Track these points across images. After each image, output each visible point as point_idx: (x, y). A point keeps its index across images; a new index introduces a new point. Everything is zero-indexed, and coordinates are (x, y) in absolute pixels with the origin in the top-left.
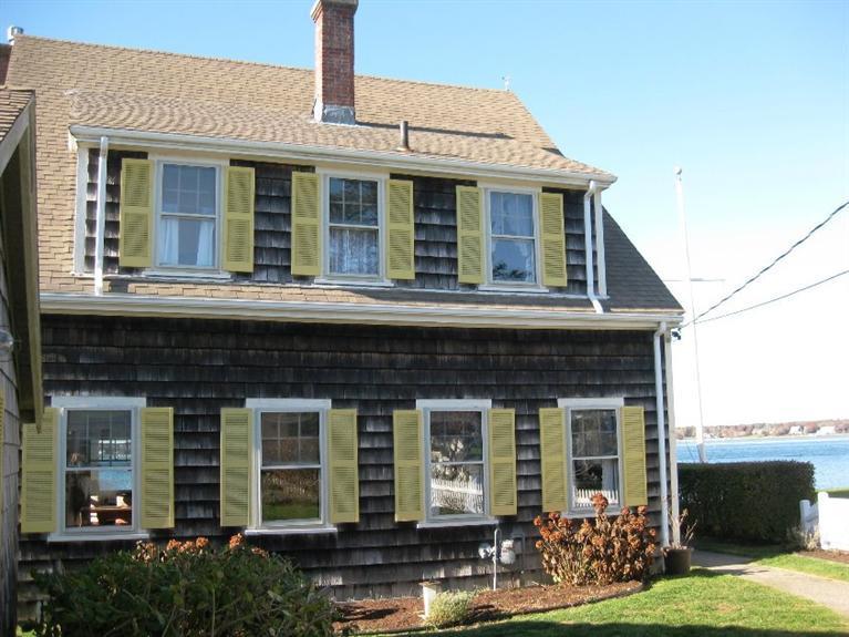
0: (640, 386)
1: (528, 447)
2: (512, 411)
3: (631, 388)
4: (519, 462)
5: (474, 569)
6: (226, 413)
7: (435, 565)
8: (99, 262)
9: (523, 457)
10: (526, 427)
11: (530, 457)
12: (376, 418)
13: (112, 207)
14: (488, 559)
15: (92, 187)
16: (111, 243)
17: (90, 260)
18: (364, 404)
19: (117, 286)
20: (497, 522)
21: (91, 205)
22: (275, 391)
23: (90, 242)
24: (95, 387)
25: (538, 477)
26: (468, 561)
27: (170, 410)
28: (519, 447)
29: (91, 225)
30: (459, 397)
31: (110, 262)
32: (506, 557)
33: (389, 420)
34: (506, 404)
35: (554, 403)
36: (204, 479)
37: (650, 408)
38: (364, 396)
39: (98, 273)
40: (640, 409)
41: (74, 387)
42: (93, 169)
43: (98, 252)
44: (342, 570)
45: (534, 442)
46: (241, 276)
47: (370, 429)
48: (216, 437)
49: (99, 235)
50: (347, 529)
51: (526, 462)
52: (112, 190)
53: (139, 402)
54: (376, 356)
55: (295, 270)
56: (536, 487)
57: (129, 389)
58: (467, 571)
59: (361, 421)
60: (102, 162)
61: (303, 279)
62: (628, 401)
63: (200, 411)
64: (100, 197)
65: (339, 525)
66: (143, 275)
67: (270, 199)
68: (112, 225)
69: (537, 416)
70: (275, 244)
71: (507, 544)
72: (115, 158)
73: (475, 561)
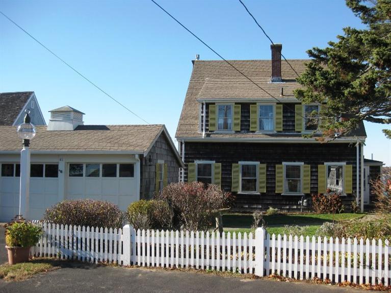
0: (352, 159)
1: (314, 175)
2: (310, 166)
3: (348, 160)
4: (311, 180)
5: (297, 207)
6: (234, 165)
7: (286, 205)
8: (204, 130)
9: (313, 178)
10: (314, 170)
11: (315, 178)
12: (271, 167)
13: (207, 117)
14: (300, 204)
15: (202, 112)
16: (207, 125)
17: (202, 129)
18: (268, 163)
19: (208, 135)
20: (304, 195)
21: (202, 116)
22: (245, 160)
23: (202, 125)
24: (204, 159)
25: (317, 184)
26: (295, 205)
27: (220, 164)
28: (311, 175)
29: (202, 121)
30: (295, 162)
31: (206, 130)
32: (305, 204)
33: (275, 167)
34: (308, 164)
35: (323, 164)
36: (228, 180)
37: (355, 166)
38: (269, 161)
39: (204, 133)
40: (351, 166)
41: (199, 159)
42: (202, 108)
43: (204, 128)
44: (261, 204)
45: (316, 174)
46: (237, 132)
47: (270, 169)
48: (231, 170)
49: (204, 124)
50: (263, 194)
51: (314, 179)
52: (207, 113)
53: (214, 162)
54: (271, 151)
55: (251, 130)
56: (316, 186)
57: (211, 159)
58: (295, 207)
59: (267, 167)
60: (204, 106)
61: (253, 132)
62: (347, 164)
63: (228, 164)
64: (204, 115)
65: (261, 193)
66: (214, 132)
67: (245, 112)
68: (207, 121)
69: (318, 167)
70: (246, 124)
71: (305, 201)
72: (208, 105)
73: (297, 205)
